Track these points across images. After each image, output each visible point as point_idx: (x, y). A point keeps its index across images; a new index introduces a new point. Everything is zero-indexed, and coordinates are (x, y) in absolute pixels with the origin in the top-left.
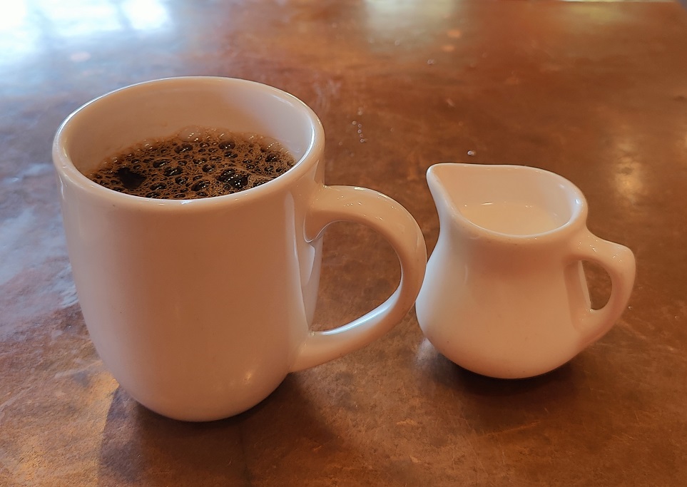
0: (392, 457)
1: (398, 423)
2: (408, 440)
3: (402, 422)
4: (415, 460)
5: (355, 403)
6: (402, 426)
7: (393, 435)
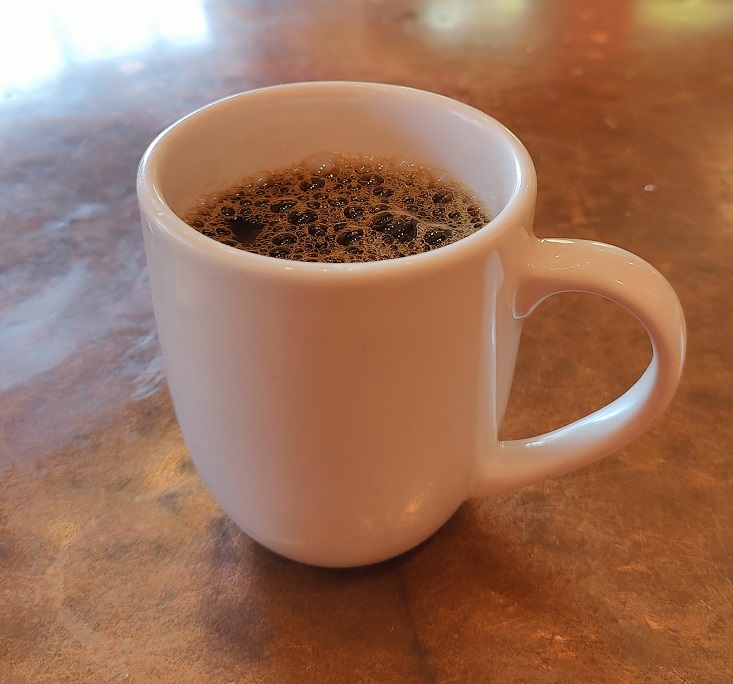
0: (620, 621)
1: (619, 569)
2: (639, 595)
3: (625, 567)
4: (654, 625)
5: (554, 537)
6: (626, 573)
7: (616, 587)
